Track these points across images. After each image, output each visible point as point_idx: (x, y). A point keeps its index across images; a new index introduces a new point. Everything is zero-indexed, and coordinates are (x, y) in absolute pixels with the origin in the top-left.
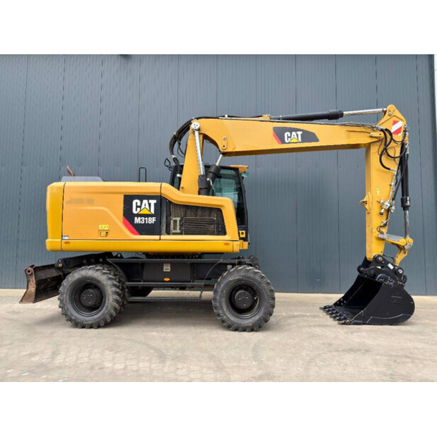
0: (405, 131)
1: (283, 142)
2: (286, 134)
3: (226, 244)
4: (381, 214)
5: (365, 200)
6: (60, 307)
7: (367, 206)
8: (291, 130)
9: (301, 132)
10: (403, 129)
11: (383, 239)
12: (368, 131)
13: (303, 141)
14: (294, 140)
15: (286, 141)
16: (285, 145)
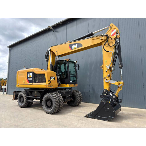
0: (117, 34)
1: (72, 49)
2: (73, 46)
3: (45, 85)
4: (106, 71)
5: (102, 66)
6: (18, 103)
7: (103, 69)
8: (74, 44)
9: (77, 44)
10: (116, 33)
11: (108, 83)
12: (99, 38)
13: (78, 47)
14: (75, 48)
15: (73, 49)
16: (72, 50)
